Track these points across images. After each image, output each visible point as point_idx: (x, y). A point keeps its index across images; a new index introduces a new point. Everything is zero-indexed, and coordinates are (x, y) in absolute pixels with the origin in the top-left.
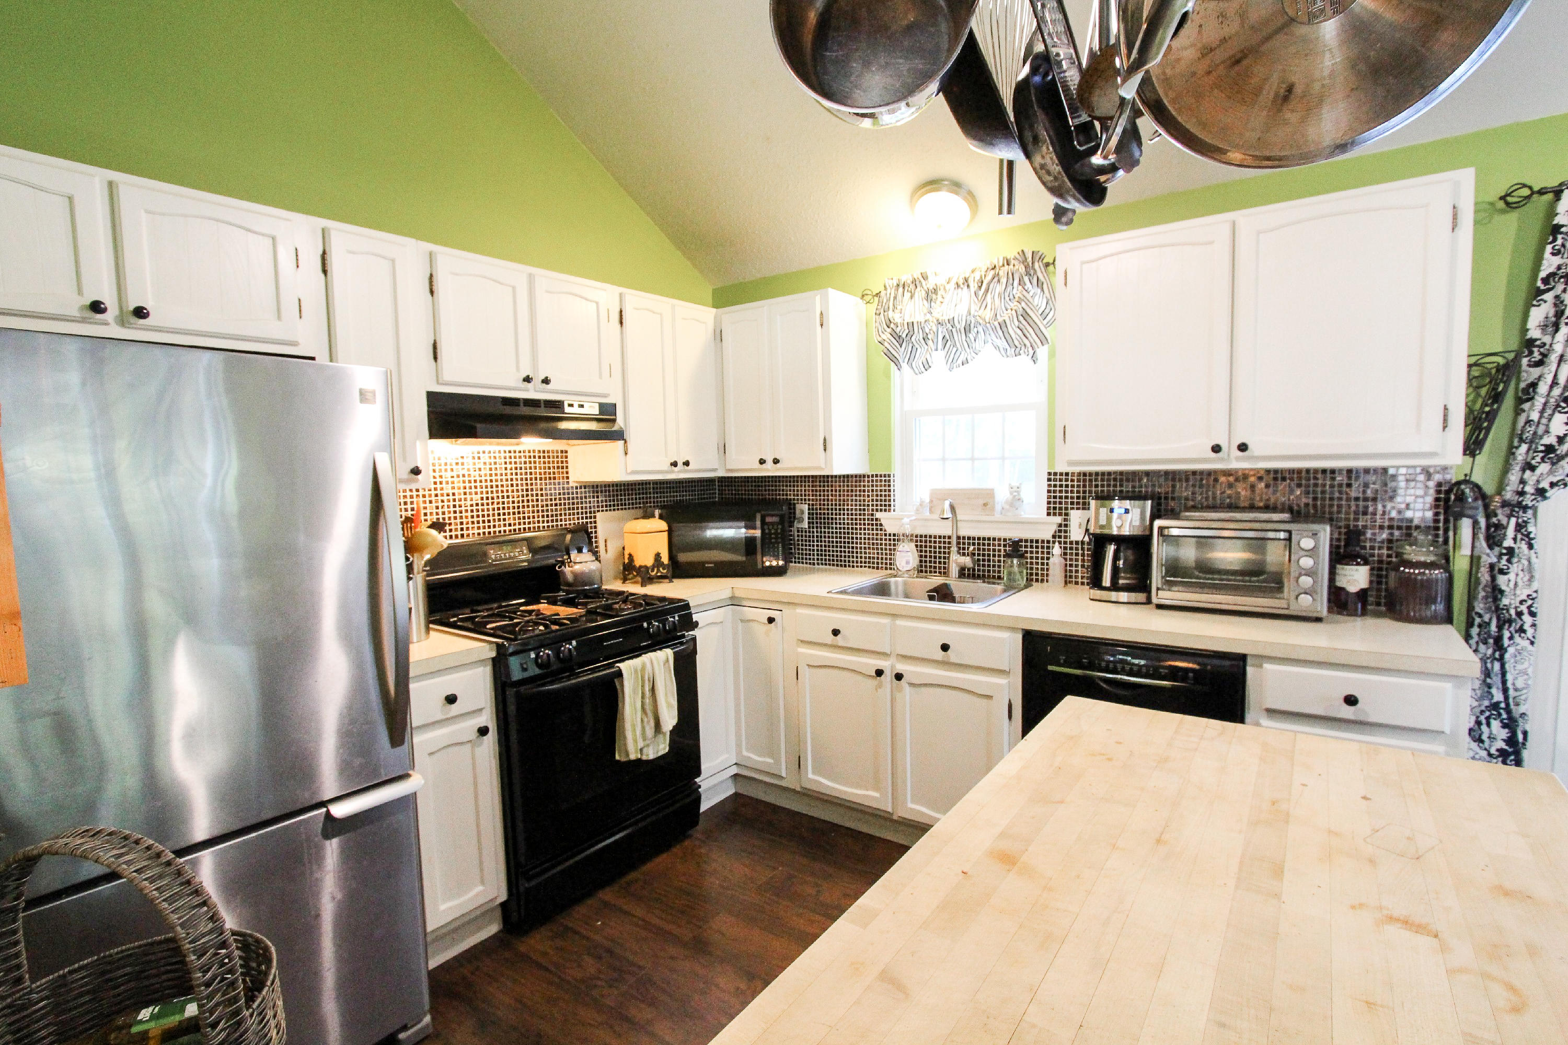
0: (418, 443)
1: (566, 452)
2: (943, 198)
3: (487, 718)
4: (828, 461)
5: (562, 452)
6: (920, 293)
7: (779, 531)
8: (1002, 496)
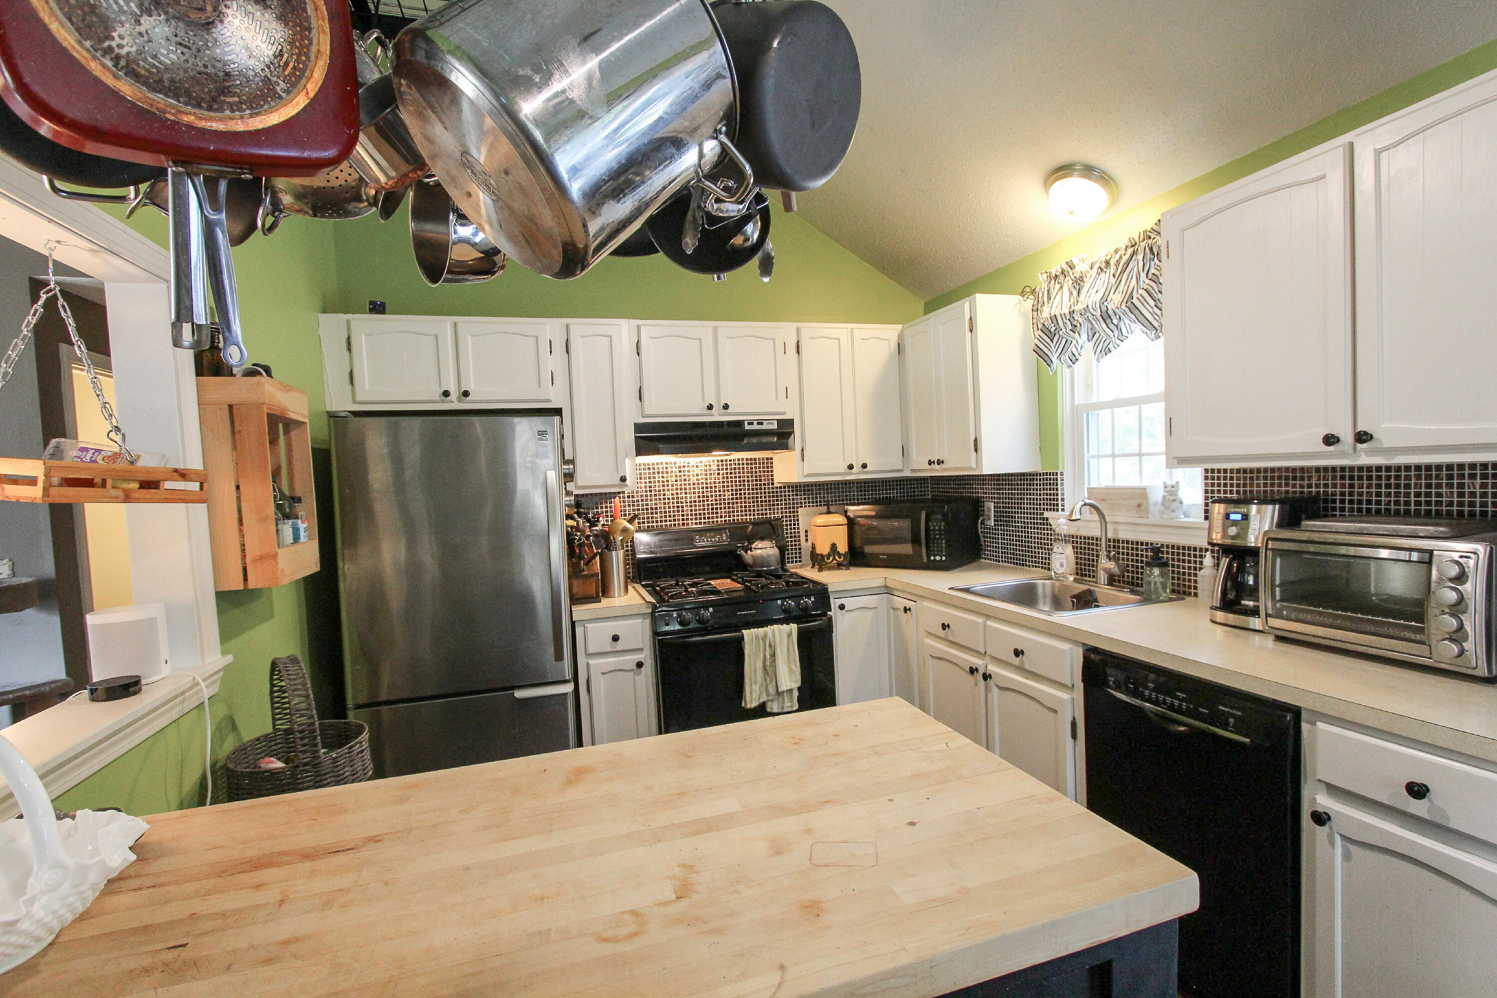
0: (627, 460)
1: (772, 459)
2: (1074, 184)
3: (647, 656)
4: (978, 461)
5: (767, 459)
6: (1068, 283)
7: (942, 528)
8: (1157, 495)
